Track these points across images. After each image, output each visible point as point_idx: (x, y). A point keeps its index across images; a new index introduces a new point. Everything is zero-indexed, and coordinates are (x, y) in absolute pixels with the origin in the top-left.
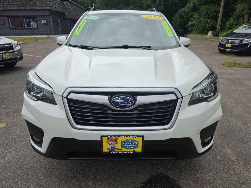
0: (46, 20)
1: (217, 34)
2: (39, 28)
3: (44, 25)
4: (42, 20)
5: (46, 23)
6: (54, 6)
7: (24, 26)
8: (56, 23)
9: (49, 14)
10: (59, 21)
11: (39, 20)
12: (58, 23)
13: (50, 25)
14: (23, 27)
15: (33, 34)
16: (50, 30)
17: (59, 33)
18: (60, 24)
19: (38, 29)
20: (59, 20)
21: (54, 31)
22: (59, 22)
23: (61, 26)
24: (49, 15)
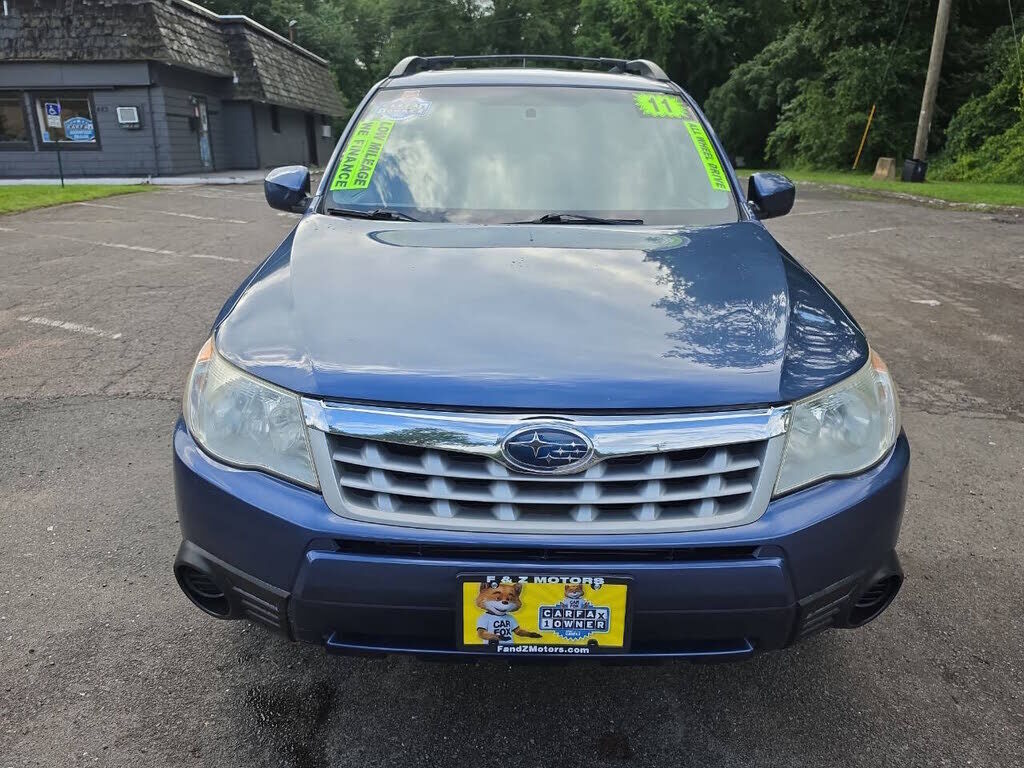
0: (135, 109)
1: (920, 169)
2: (103, 142)
3: (130, 130)
4: (118, 109)
5: (137, 121)
6: (175, 47)
7: (34, 134)
8: (186, 120)
9: (148, 83)
10: (201, 112)
11: (104, 109)
12: (194, 124)
13: (157, 132)
14: (31, 140)
15: (57, 172)
16: (157, 153)
17: (203, 165)
18: (205, 127)
19: (98, 147)
20: (203, 107)
21: (174, 160)
22: (198, 119)
23: (210, 137)
24: (149, 87)
